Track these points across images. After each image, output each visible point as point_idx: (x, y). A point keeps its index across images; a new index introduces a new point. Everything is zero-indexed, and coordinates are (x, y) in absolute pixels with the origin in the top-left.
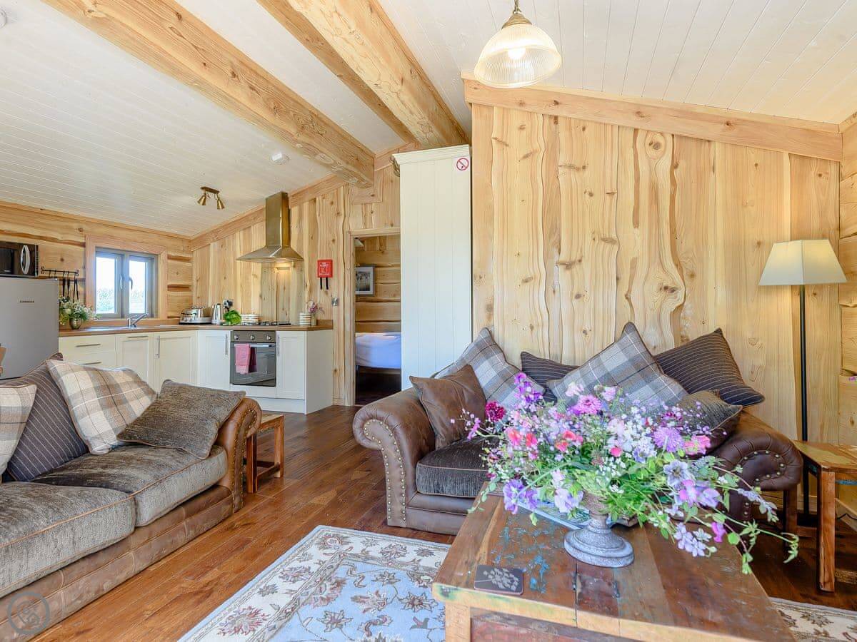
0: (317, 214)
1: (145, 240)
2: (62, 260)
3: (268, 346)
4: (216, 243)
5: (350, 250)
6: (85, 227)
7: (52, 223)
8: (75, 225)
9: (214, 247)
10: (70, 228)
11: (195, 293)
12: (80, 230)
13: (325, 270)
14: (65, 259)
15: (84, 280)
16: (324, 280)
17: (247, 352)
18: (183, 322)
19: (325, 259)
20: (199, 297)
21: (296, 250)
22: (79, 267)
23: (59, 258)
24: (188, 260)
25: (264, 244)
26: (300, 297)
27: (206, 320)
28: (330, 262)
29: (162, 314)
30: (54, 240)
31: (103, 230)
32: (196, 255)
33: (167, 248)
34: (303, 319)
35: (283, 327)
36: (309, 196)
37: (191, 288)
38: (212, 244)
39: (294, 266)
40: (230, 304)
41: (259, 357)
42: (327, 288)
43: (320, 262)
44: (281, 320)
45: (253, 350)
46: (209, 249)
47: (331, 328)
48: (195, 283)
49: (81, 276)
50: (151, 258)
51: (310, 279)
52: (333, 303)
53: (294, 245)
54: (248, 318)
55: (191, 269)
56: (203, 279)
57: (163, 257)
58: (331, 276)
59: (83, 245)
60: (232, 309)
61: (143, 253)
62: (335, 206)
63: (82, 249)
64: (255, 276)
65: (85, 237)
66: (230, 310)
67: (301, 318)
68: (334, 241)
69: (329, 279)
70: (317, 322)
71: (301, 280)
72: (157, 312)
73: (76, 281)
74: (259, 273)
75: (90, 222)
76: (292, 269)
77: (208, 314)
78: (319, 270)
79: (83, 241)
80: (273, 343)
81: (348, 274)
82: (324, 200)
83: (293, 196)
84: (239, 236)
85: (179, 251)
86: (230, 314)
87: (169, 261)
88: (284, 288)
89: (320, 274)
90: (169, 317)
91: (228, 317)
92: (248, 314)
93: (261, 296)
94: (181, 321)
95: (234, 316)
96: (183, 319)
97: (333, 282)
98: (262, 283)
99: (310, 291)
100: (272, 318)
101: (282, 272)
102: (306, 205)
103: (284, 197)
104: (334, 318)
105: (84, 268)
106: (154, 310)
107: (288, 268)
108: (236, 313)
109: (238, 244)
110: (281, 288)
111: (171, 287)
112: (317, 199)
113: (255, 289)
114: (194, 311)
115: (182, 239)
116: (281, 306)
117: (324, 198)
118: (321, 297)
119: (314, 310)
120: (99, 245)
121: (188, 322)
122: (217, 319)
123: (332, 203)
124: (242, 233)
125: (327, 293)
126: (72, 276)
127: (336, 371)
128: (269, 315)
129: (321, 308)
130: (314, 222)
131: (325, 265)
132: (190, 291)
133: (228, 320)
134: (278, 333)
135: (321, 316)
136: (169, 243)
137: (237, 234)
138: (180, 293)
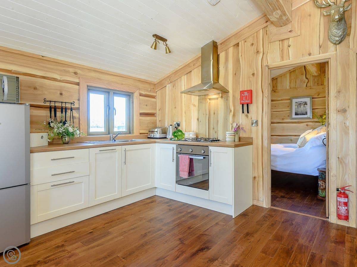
0: (240, 55)
1: (124, 83)
2: (61, 94)
3: (202, 158)
4: (170, 85)
5: (267, 81)
6: (79, 72)
7: (52, 67)
8: (71, 70)
9: (169, 87)
10: (68, 72)
11: (158, 118)
12: (76, 73)
13: (246, 98)
14: (63, 93)
15: (78, 109)
16: (245, 106)
17: (187, 162)
18: (150, 137)
19: (246, 89)
20: (160, 121)
21: (222, 85)
22: (74, 99)
23: (59, 92)
24: (153, 97)
25: (200, 82)
26: (226, 119)
27: (163, 136)
28: (250, 92)
29: (136, 132)
30: (55, 80)
31: (93, 74)
32: (158, 94)
33: (139, 89)
34: (229, 137)
35: (214, 143)
36: (234, 42)
37: (155, 115)
38: (167, 86)
39: (222, 97)
40: (179, 125)
41: (196, 165)
42: (248, 112)
43: (242, 92)
44: (212, 137)
45: (191, 160)
46: (166, 89)
47: (251, 144)
48: (158, 112)
49: (76, 106)
50: (129, 95)
51: (234, 106)
52: (252, 124)
53: (221, 82)
54: (189, 135)
55: (156, 103)
56: (162, 109)
57: (136, 94)
58: (252, 103)
59: (78, 84)
60: (180, 128)
61: (123, 91)
62: (255, 47)
63: (77, 87)
64: (194, 105)
65: (79, 78)
66: (178, 129)
67: (227, 136)
68: (253, 74)
69: (249, 105)
70: (240, 139)
71: (227, 107)
72: (133, 130)
73: (71, 109)
74: (196, 103)
75: (82, 68)
76: (220, 99)
77: (164, 132)
78: (241, 98)
79: (78, 81)
80: (206, 156)
81: (266, 100)
82: (245, 43)
83: (221, 44)
84: (184, 78)
85: (147, 91)
86: (177, 131)
87: (141, 97)
88: (214, 114)
89: (242, 102)
90: (140, 134)
91: (176, 134)
92: (189, 132)
93: (198, 119)
94: (148, 136)
95: (180, 133)
96: (149, 135)
97: (252, 108)
98: (199, 111)
99: (234, 115)
100: (205, 136)
101: (213, 102)
102: (231, 50)
103: (215, 46)
104: (254, 136)
105: (79, 100)
106: (131, 129)
107: (217, 98)
108: (181, 131)
109: (184, 84)
110: (212, 113)
111: (141, 114)
112: (240, 43)
113: (194, 114)
114: (156, 130)
115: (149, 83)
116: (212, 127)
117: (245, 42)
118: (242, 120)
119: (237, 130)
120: (89, 84)
121: (152, 137)
122: (170, 135)
123: (252, 44)
124: (185, 76)
125: (247, 116)
126: (68, 105)
127: (255, 178)
128: (204, 133)
129: (242, 128)
130: (237, 62)
131: (246, 94)
132: (155, 116)
133: (175, 136)
134: (210, 148)
135: (242, 135)
136: (141, 85)
137: (183, 77)
138: (148, 118)
